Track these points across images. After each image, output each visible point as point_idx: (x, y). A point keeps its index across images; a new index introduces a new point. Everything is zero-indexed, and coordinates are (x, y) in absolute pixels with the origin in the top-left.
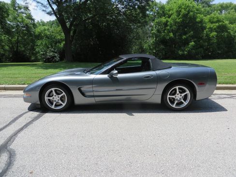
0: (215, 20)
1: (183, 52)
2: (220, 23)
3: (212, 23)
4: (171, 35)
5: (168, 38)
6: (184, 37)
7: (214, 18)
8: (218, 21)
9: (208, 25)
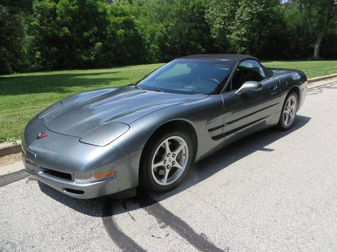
0: (119, 12)
1: (89, 57)
2: (126, 17)
3: (116, 15)
4: (66, 30)
5: (62, 34)
6: (86, 34)
7: (116, 9)
8: (123, 14)
9: (112, 19)
